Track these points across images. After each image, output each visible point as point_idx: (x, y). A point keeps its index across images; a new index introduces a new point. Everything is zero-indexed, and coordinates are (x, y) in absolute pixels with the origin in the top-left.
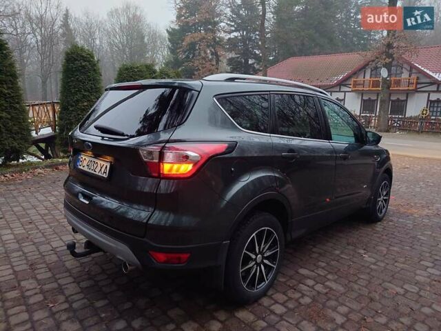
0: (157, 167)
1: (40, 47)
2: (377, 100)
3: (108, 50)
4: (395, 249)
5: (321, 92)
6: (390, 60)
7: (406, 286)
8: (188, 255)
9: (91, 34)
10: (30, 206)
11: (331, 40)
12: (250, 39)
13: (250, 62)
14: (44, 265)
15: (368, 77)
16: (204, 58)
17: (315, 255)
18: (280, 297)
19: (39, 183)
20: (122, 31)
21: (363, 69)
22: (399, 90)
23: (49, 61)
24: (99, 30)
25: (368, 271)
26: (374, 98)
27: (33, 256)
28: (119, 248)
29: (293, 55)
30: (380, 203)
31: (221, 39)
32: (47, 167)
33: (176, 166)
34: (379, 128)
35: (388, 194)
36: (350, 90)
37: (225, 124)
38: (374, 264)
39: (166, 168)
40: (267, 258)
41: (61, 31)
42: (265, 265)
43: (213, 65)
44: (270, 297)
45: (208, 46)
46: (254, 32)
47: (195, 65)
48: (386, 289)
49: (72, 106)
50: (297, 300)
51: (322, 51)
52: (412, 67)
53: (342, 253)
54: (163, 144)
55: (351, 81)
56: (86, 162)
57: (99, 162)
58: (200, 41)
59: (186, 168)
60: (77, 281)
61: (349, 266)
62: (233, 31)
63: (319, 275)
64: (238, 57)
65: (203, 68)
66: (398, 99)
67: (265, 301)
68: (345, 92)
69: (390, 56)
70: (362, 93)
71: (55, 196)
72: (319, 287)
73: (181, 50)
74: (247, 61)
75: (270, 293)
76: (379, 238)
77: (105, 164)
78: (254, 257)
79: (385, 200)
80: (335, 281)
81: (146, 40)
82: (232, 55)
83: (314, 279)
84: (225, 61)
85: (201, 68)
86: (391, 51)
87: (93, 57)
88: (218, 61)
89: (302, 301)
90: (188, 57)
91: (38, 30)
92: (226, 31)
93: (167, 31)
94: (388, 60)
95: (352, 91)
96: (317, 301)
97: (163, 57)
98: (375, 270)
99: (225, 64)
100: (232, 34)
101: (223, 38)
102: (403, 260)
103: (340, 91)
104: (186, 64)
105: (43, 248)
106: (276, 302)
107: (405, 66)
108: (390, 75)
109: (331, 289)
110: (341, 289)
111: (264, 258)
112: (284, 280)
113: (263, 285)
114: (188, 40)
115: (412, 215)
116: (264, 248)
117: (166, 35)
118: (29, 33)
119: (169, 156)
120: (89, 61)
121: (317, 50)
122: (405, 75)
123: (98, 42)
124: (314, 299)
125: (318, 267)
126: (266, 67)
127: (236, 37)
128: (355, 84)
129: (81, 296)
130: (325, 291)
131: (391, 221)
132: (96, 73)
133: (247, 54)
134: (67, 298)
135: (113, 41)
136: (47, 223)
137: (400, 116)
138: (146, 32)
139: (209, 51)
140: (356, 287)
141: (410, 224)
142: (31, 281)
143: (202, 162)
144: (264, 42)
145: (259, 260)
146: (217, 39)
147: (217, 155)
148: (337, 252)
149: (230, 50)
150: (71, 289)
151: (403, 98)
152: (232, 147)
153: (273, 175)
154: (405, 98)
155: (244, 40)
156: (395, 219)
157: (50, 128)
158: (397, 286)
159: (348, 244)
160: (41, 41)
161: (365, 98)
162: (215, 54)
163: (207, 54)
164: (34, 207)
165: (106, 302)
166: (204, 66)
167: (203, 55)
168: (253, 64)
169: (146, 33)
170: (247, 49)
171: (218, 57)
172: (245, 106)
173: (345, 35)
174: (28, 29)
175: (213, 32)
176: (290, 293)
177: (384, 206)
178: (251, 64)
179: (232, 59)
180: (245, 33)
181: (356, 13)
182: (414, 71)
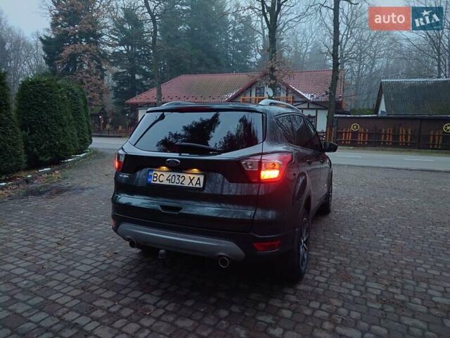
0: (258, 174)
6: (274, 81)
11: (217, 60)
12: (136, 54)
13: (138, 77)
15: (253, 96)
16: (88, 72)
21: (249, 87)
31: (105, 53)
38: (351, 241)
46: (139, 47)
50: (327, 272)
52: (288, 88)
55: (240, 99)
56: (163, 177)
62: (117, 45)
63: (326, 254)
64: (124, 72)
65: (88, 82)
69: (273, 78)
72: (332, 261)
73: (61, 61)
74: (133, 76)
77: (196, 176)
80: (338, 255)
82: (118, 69)
84: (111, 75)
85: (85, 83)
88: (103, 76)
89: (330, 271)
92: (110, 44)
93: (41, 39)
94: (272, 82)
99: (110, 80)
100: (116, 48)
101: (108, 52)
106: (315, 275)
107: (283, 86)
109: (341, 261)
110: (346, 260)
114: (68, 50)
117: (39, 43)
121: (202, 69)
122: (283, 95)
125: (319, 249)
127: (121, 51)
149: (113, 64)
155: (132, 56)
162: (99, 67)
166: (89, 80)
168: (141, 79)
170: (134, 65)
171: (103, 70)
175: (97, 44)
176: (318, 268)
178: (138, 80)
179: (118, 73)
180: (130, 48)
181: (234, 38)
182: (290, 91)
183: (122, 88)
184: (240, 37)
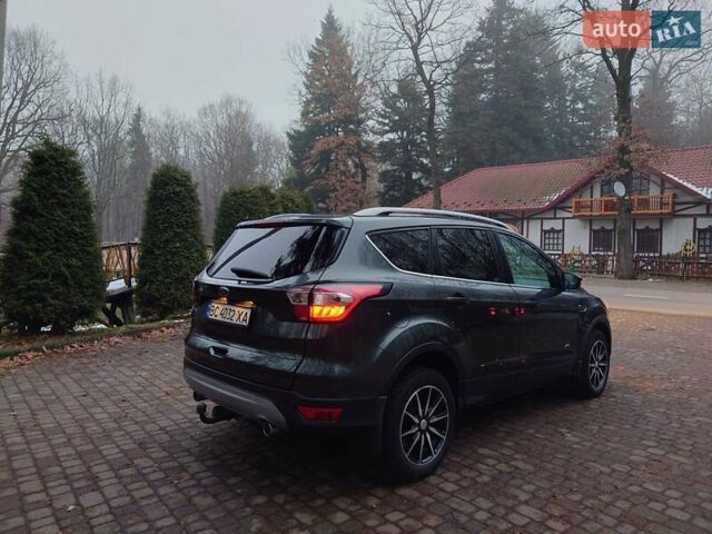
0: (306, 309)
1: (96, 162)
2: (614, 230)
3: (198, 163)
4: (611, 428)
5: (498, 225)
6: (627, 170)
7: (615, 466)
8: (340, 410)
9: (174, 143)
10: (117, 382)
11: (537, 141)
12: (413, 143)
13: (415, 176)
14: (155, 445)
15: (597, 195)
16: (343, 173)
17: (502, 434)
18: (452, 476)
19: (119, 355)
20: (219, 135)
21: (587, 184)
22: (647, 214)
23: (109, 182)
24: (185, 135)
25: (569, 450)
26: (609, 226)
27: (140, 436)
28: (262, 405)
29: (481, 165)
30: (594, 371)
31: (369, 144)
32: (125, 334)
33: (326, 310)
34: (620, 274)
35: (606, 359)
36: (570, 215)
37: (378, 264)
38: (578, 443)
39: (316, 311)
40: (434, 425)
41: (128, 138)
42: (431, 434)
43: (357, 183)
44: (440, 476)
45: (350, 155)
46: (419, 131)
47: (330, 183)
48: (587, 468)
49: (159, 248)
50: (473, 479)
51: (526, 158)
52: (664, 181)
53: (538, 432)
54: (311, 287)
55: (572, 202)
56: (218, 311)
57: (237, 309)
58: (337, 147)
59: (337, 311)
60: (200, 459)
61: (545, 446)
62: (387, 132)
63: (503, 454)
64: (395, 170)
65: (342, 187)
66: (647, 227)
67: (433, 480)
68: (564, 219)
69: (627, 164)
70: (590, 220)
71: (147, 371)
72: (502, 467)
73: (309, 161)
74: (409, 176)
75: (439, 471)
76: (592, 415)
77: (245, 311)
78: (416, 421)
79: (603, 368)
80: (523, 460)
81: (254, 148)
82: (386, 167)
83: (497, 459)
84: (376, 175)
86: (626, 157)
87: (189, 180)
88: (365, 177)
89: (478, 479)
90: (318, 171)
91: (95, 138)
92: (376, 132)
93: (288, 134)
94: (624, 171)
95: (574, 217)
96: (498, 480)
97: (280, 171)
98: (579, 450)
99: (376, 181)
100: (385, 136)
101: (372, 142)
102: (617, 439)
103: (555, 218)
104: (316, 182)
105: (149, 427)
106: (446, 480)
107: (653, 177)
108: (628, 192)
109: (517, 468)
110: (530, 468)
111: (429, 424)
112: (458, 459)
113: (429, 460)
114: (319, 146)
115: (644, 388)
116: (428, 413)
117: (286, 139)
118: (81, 143)
119: (319, 297)
120: (185, 186)
121: (516, 156)
122: (654, 191)
123: (181, 152)
124: (494, 478)
125: (502, 446)
126: (439, 184)
127: (392, 141)
128: (579, 206)
129: (209, 474)
130: (508, 470)
131: (613, 397)
132: (194, 202)
133: (409, 165)
134: (192, 475)
135: (205, 149)
136: (145, 401)
137: (652, 255)
138: (255, 134)
139: (350, 163)
140: (550, 466)
141: (638, 400)
142: (145, 459)
143: (355, 304)
144: (433, 149)
145: (423, 427)
146: (364, 145)
147: (369, 297)
148: (531, 431)
149: (383, 160)
150: (195, 467)
151: (654, 226)
152: (387, 289)
153: (435, 322)
154: (658, 227)
155: (404, 144)
156: (619, 395)
157: (123, 280)
158: (603, 465)
159: (547, 423)
160: (99, 153)
161: (594, 227)
162: (360, 166)
163: (348, 166)
164: (123, 383)
165: (239, 479)
166: (344, 184)
167: (342, 168)
168: (419, 179)
169: (254, 137)
170: (410, 159)
171: (364, 170)
172: (406, 245)
173: (560, 133)
174: (81, 136)
175: (356, 133)
176: (465, 472)
177: (601, 377)
178: (415, 180)
179: (386, 172)
180: (405, 134)
181: (574, 102)
182: (667, 185)
183: (391, 193)
184: (584, 100)
